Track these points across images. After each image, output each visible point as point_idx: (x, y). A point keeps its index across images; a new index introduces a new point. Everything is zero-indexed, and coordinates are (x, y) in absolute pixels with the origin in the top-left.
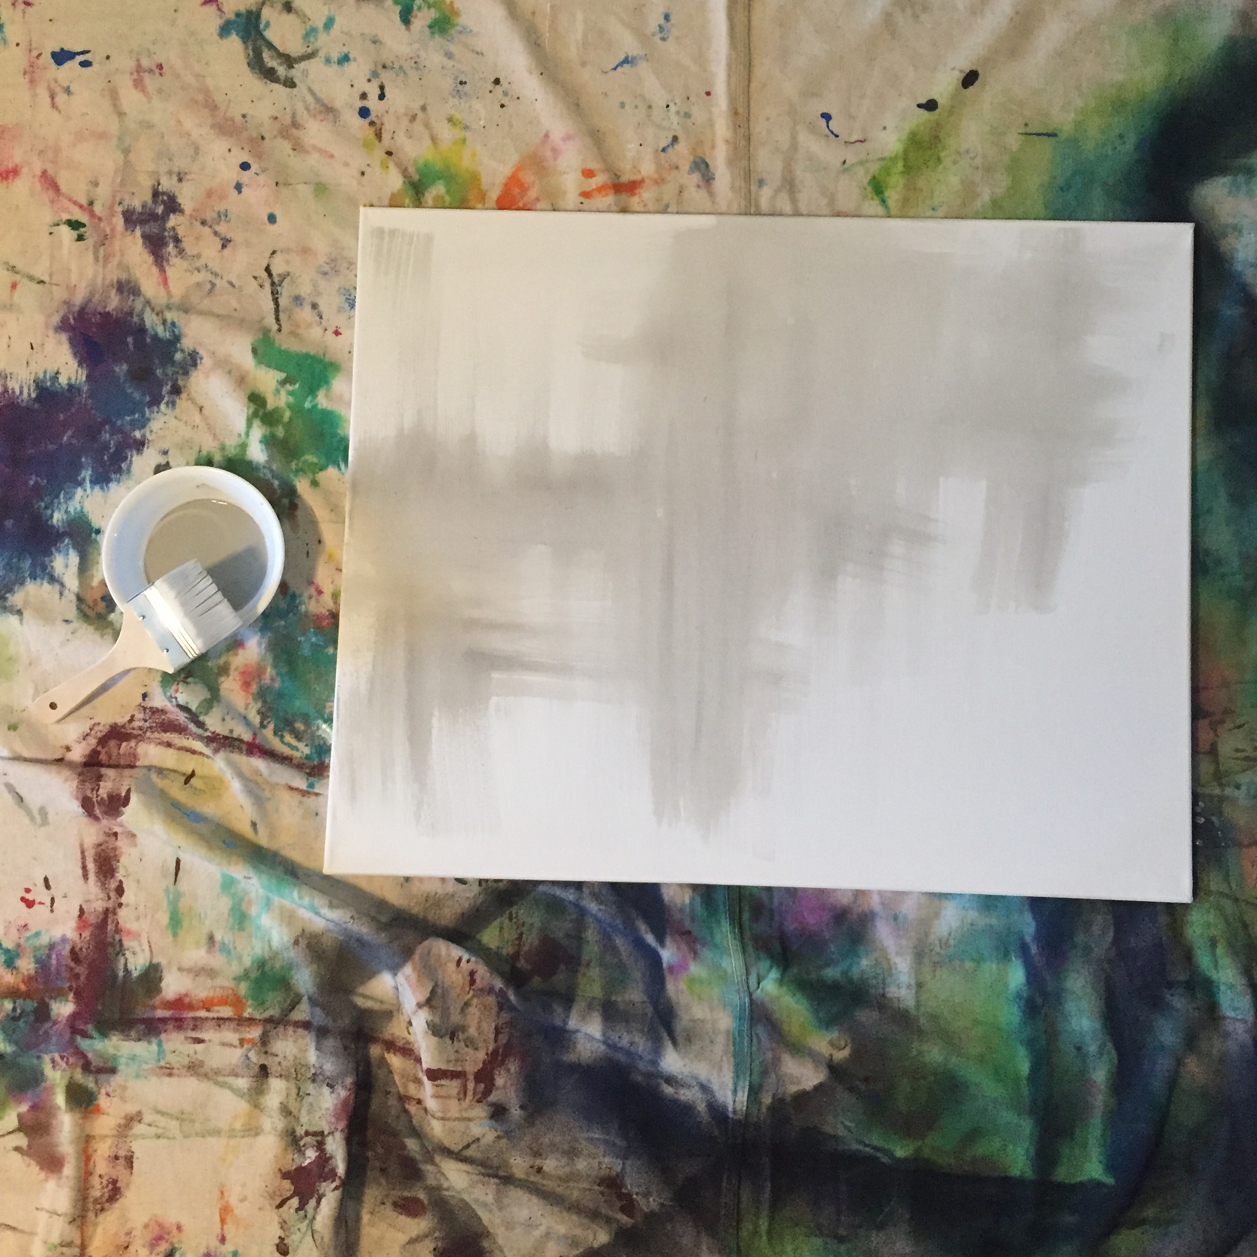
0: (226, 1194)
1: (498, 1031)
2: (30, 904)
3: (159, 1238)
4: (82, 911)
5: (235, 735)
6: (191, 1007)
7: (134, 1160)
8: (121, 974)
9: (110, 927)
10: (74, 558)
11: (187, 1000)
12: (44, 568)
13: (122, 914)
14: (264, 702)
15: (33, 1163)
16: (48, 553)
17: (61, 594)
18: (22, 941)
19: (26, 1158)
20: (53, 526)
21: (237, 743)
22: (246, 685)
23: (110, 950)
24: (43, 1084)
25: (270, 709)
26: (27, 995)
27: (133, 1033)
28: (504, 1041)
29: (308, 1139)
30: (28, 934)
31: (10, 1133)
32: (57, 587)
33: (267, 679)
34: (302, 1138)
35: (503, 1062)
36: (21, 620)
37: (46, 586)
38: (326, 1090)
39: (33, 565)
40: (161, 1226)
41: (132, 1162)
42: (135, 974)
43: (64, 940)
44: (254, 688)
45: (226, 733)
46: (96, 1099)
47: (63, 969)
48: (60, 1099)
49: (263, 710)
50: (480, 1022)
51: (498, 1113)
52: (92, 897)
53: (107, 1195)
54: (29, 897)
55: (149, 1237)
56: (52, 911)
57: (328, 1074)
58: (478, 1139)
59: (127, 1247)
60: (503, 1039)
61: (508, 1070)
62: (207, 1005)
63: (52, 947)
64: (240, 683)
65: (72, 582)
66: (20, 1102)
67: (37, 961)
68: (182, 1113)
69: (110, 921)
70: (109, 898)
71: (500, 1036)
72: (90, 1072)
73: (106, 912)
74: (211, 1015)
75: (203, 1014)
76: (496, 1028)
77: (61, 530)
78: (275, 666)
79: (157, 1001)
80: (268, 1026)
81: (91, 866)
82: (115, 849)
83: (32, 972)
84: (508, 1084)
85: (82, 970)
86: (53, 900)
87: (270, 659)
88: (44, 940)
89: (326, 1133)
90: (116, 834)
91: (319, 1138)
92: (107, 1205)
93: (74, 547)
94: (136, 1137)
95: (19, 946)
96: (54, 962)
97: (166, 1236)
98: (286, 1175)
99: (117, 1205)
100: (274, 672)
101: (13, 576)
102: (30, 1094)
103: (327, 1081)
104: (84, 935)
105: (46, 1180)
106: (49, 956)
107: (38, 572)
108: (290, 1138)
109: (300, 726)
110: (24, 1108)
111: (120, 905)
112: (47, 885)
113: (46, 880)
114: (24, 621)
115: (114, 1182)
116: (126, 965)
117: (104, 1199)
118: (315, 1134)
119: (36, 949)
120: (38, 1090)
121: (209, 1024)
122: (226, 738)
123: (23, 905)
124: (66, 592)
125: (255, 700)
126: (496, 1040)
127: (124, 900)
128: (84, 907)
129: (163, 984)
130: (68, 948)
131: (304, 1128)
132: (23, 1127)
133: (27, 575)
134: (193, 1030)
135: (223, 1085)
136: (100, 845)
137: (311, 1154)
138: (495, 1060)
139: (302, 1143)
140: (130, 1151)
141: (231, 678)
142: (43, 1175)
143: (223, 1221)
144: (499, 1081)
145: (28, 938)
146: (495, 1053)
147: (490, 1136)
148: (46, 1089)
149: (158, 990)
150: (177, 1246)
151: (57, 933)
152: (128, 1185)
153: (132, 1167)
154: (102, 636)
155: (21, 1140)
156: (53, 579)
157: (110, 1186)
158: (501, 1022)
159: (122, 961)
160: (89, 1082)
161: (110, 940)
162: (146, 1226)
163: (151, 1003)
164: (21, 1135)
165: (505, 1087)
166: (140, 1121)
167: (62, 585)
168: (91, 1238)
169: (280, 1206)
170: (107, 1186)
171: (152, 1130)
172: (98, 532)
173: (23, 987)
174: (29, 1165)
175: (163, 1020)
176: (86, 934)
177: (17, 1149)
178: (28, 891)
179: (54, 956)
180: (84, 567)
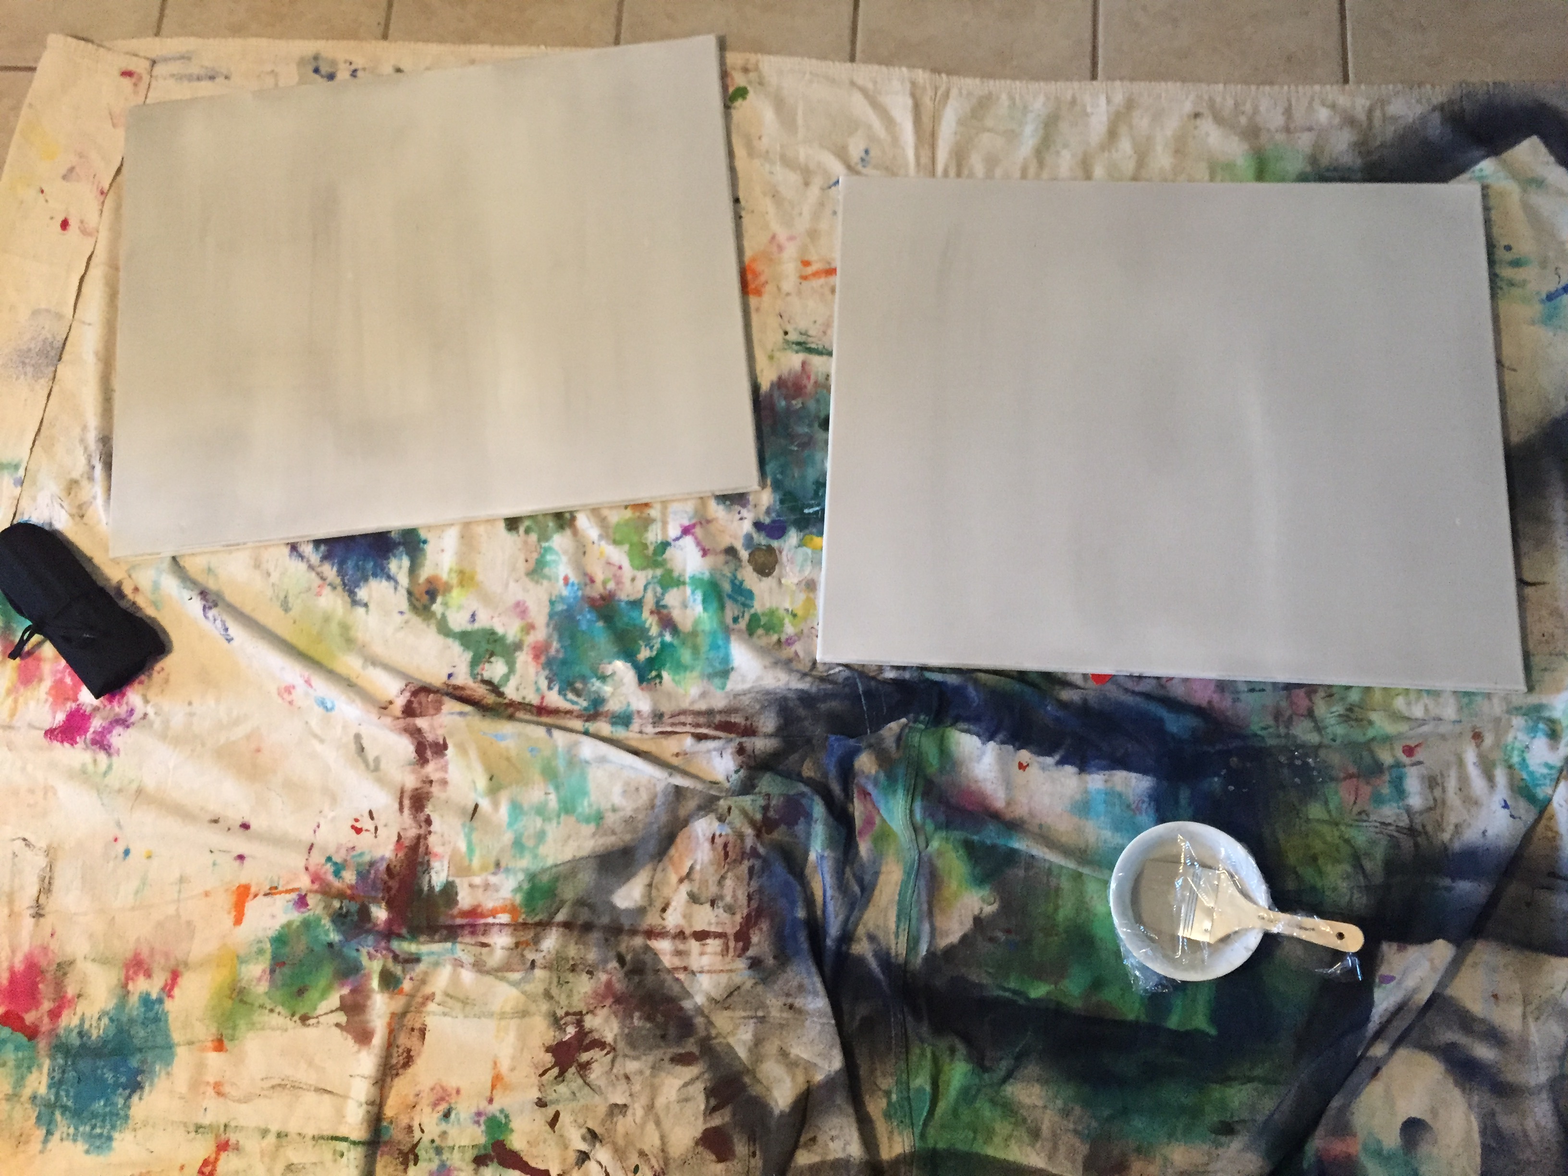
0: (498, 1065)
1: (750, 898)
2: (358, 831)
3: (442, 1099)
4: (399, 837)
5: (527, 701)
6: (483, 915)
7: (427, 1032)
8: (426, 888)
9: (422, 849)
10: (406, 562)
11: (479, 910)
12: (383, 569)
13: (432, 839)
14: (551, 670)
15: (349, 1037)
16: (388, 558)
17: (396, 589)
18: (348, 858)
19: (345, 1033)
20: (392, 539)
21: (529, 707)
22: (536, 657)
23: (419, 868)
24: (362, 972)
25: (555, 675)
26: (352, 898)
27: (437, 937)
28: (756, 906)
29: (569, 1018)
30: (354, 853)
31: (332, 1012)
32: (392, 583)
33: (552, 652)
34: (562, 1018)
35: (755, 924)
36: (367, 612)
37: (385, 583)
38: (585, 977)
39: (375, 565)
40: (444, 1089)
41: (424, 1034)
42: (437, 889)
43: (382, 858)
44: (543, 659)
45: (520, 700)
46: (402, 983)
47: (379, 881)
48: (375, 983)
49: (550, 676)
50: (734, 892)
51: (755, 964)
52: (407, 826)
53: (402, 1062)
54: (358, 825)
55: (432, 1098)
56: (376, 837)
57: (590, 962)
58: (739, 988)
59: (414, 1107)
60: (754, 904)
61: (761, 929)
62: (494, 913)
63: (372, 864)
64: (532, 656)
65: (404, 580)
66: (343, 985)
67: (359, 874)
68: (467, 999)
69: (421, 844)
70: (421, 827)
71: (752, 902)
72: (399, 962)
73: (419, 838)
74: (497, 921)
75: (490, 920)
76: (749, 896)
77: (398, 540)
78: (560, 640)
79: (455, 911)
80: (539, 929)
81: (407, 802)
82: (428, 793)
83: (354, 882)
84: (763, 940)
85: (394, 884)
86: (376, 829)
87: (556, 637)
88: (367, 858)
89: (584, 1012)
90: (431, 782)
91: (578, 1017)
92: (400, 1071)
93: (407, 554)
94: (429, 1013)
95: (345, 861)
96: (372, 876)
97: (447, 1098)
98: (548, 1050)
99: (410, 1071)
100: (558, 646)
101: (359, 574)
102: (351, 979)
103: (587, 968)
104: (399, 855)
105: (359, 1051)
106: (369, 872)
107: (379, 571)
108: (552, 1019)
109: (579, 685)
110: (346, 991)
111: (430, 832)
112: (372, 817)
113: (371, 813)
114: (370, 613)
115: (409, 1051)
116: (430, 881)
117: (399, 1066)
118: (575, 1014)
119: (359, 865)
120: (359, 976)
121: (496, 929)
122: (520, 703)
123: (353, 831)
124: (399, 588)
125: (543, 669)
126: (749, 906)
127: (432, 828)
128: (402, 834)
129: (459, 898)
130: (384, 865)
131: (564, 1010)
132: (344, 1007)
133: (370, 573)
134: (483, 935)
135: (503, 979)
136: (417, 789)
137: (571, 1031)
138: (749, 923)
139: (562, 1022)
140: (424, 1024)
141: (524, 652)
142: (356, 1047)
143: (493, 1087)
144: (755, 939)
145: (354, 857)
146: (749, 916)
147: (749, 984)
148: (365, 975)
149: (456, 902)
150: (453, 1106)
151: (378, 854)
152: (419, 1054)
153: (424, 1038)
154: (428, 626)
155: (342, 1018)
156: (389, 577)
157: (405, 1055)
158: (751, 890)
159: (427, 878)
160: (398, 970)
161: (420, 860)
162: (432, 1089)
163: (450, 912)
164: (342, 1013)
165: (759, 942)
166: (432, 1001)
167: (396, 582)
168: (388, 1097)
169: (541, 1075)
170: (403, 1053)
171: (441, 1009)
172: (425, 542)
173: (349, 892)
174: (346, 1039)
175: (462, 927)
176: (401, 854)
177: (338, 1025)
178: (357, 820)
179: (372, 872)
180: (413, 571)
